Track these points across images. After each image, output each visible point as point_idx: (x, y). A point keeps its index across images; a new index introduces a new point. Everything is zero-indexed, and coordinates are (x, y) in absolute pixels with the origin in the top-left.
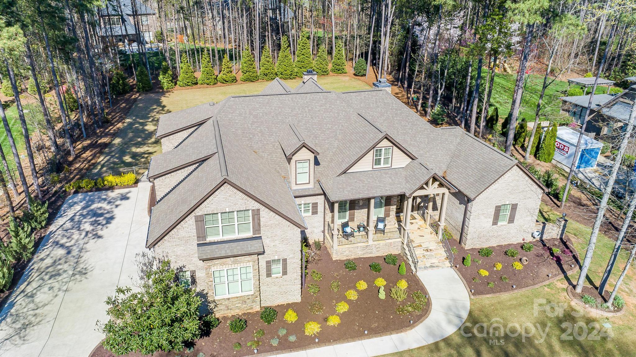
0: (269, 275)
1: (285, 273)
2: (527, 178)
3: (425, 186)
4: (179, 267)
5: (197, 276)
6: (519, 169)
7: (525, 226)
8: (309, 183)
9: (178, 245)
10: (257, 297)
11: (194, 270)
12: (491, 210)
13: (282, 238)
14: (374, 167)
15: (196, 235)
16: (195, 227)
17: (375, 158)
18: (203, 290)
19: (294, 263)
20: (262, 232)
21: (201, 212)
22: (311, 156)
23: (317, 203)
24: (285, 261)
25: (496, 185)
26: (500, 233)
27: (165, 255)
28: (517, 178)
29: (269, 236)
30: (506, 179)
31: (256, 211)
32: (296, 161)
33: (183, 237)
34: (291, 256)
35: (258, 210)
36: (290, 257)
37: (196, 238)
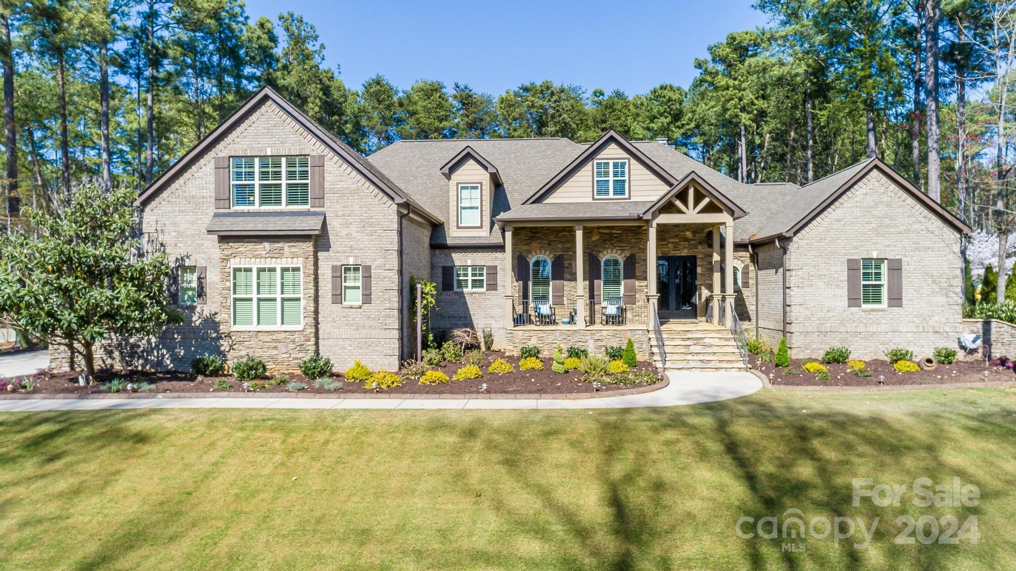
0: (338, 297)
1: (367, 298)
2: (910, 200)
3: (678, 203)
4: (179, 257)
5: (208, 280)
6: (884, 179)
7: (935, 318)
8: (481, 227)
9: (183, 211)
10: (309, 340)
11: (204, 265)
12: (838, 268)
13: (362, 221)
14: (596, 197)
15: (213, 195)
16: (213, 180)
17: (596, 179)
18: (216, 314)
19: (385, 277)
20: (327, 203)
21: (227, 151)
22: (484, 177)
23: (495, 268)
24: (367, 269)
25: (838, 211)
26: (872, 329)
27: (159, 228)
28: (886, 199)
29: (340, 213)
30: (857, 199)
31: (317, 159)
32: (458, 184)
33: (193, 198)
34: (379, 262)
35: (322, 157)
36: (377, 263)
37: (213, 200)
